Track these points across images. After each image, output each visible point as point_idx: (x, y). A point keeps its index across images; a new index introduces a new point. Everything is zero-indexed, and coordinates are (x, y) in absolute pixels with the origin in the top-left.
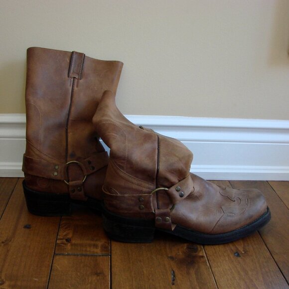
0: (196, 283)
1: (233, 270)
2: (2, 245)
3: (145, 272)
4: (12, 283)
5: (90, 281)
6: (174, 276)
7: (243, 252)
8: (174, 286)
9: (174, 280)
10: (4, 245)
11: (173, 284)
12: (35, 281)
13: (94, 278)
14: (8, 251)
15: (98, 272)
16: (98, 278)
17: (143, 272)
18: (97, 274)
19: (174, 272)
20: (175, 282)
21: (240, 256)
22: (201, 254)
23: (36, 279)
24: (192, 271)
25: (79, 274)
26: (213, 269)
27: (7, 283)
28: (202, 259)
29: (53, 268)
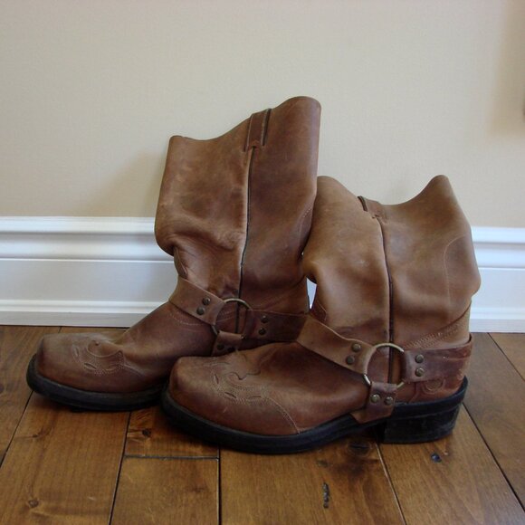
0: (365, 505)
1: (428, 484)
2: (34, 440)
3: (278, 486)
4: (53, 504)
5: (184, 502)
6: (328, 494)
7: (446, 454)
8: (328, 510)
9: (327, 500)
10: (37, 440)
11: (326, 507)
12: (91, 501)
13: (192, 496)
14: (44, 450)
15: (199, 486)
16: (198, 496)
17: (275, 486)
18: (197, 490)
19: (327, 486)
20: (329, 503)
21: (440, 461)
22: (373, 457)
23: (92, 498)
24: (359, 486)
25: (165, 489)
26: (395, 482)
27: (43, 504)
28: (375, 465)
29: (121, 480)
